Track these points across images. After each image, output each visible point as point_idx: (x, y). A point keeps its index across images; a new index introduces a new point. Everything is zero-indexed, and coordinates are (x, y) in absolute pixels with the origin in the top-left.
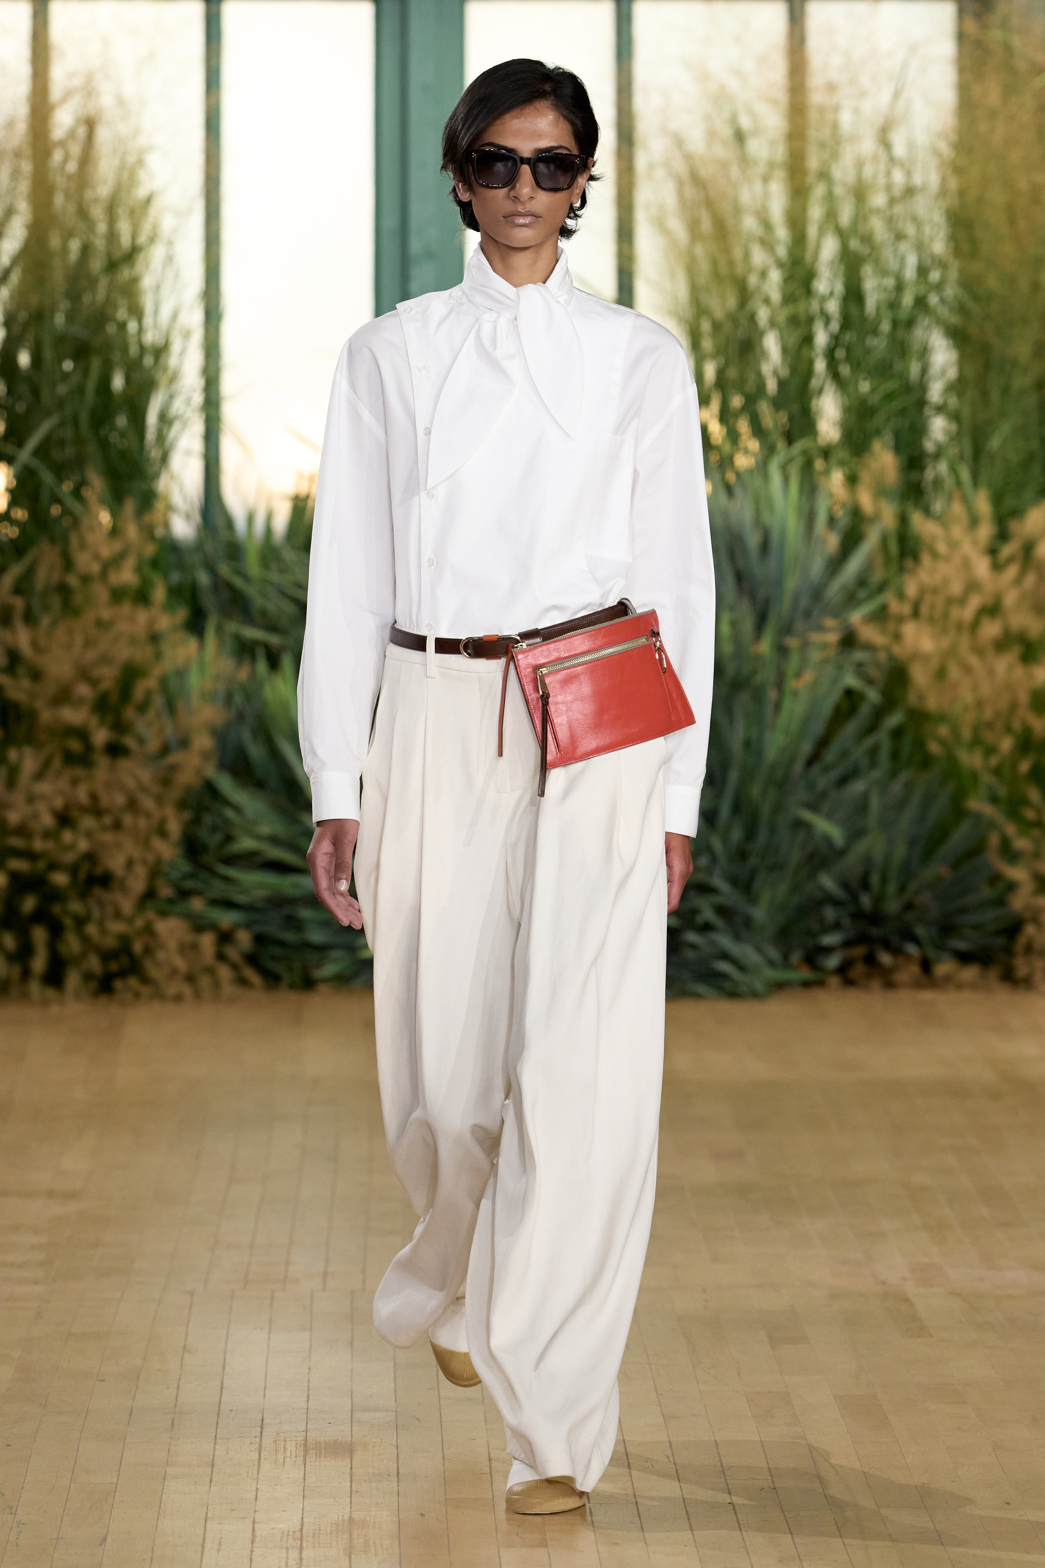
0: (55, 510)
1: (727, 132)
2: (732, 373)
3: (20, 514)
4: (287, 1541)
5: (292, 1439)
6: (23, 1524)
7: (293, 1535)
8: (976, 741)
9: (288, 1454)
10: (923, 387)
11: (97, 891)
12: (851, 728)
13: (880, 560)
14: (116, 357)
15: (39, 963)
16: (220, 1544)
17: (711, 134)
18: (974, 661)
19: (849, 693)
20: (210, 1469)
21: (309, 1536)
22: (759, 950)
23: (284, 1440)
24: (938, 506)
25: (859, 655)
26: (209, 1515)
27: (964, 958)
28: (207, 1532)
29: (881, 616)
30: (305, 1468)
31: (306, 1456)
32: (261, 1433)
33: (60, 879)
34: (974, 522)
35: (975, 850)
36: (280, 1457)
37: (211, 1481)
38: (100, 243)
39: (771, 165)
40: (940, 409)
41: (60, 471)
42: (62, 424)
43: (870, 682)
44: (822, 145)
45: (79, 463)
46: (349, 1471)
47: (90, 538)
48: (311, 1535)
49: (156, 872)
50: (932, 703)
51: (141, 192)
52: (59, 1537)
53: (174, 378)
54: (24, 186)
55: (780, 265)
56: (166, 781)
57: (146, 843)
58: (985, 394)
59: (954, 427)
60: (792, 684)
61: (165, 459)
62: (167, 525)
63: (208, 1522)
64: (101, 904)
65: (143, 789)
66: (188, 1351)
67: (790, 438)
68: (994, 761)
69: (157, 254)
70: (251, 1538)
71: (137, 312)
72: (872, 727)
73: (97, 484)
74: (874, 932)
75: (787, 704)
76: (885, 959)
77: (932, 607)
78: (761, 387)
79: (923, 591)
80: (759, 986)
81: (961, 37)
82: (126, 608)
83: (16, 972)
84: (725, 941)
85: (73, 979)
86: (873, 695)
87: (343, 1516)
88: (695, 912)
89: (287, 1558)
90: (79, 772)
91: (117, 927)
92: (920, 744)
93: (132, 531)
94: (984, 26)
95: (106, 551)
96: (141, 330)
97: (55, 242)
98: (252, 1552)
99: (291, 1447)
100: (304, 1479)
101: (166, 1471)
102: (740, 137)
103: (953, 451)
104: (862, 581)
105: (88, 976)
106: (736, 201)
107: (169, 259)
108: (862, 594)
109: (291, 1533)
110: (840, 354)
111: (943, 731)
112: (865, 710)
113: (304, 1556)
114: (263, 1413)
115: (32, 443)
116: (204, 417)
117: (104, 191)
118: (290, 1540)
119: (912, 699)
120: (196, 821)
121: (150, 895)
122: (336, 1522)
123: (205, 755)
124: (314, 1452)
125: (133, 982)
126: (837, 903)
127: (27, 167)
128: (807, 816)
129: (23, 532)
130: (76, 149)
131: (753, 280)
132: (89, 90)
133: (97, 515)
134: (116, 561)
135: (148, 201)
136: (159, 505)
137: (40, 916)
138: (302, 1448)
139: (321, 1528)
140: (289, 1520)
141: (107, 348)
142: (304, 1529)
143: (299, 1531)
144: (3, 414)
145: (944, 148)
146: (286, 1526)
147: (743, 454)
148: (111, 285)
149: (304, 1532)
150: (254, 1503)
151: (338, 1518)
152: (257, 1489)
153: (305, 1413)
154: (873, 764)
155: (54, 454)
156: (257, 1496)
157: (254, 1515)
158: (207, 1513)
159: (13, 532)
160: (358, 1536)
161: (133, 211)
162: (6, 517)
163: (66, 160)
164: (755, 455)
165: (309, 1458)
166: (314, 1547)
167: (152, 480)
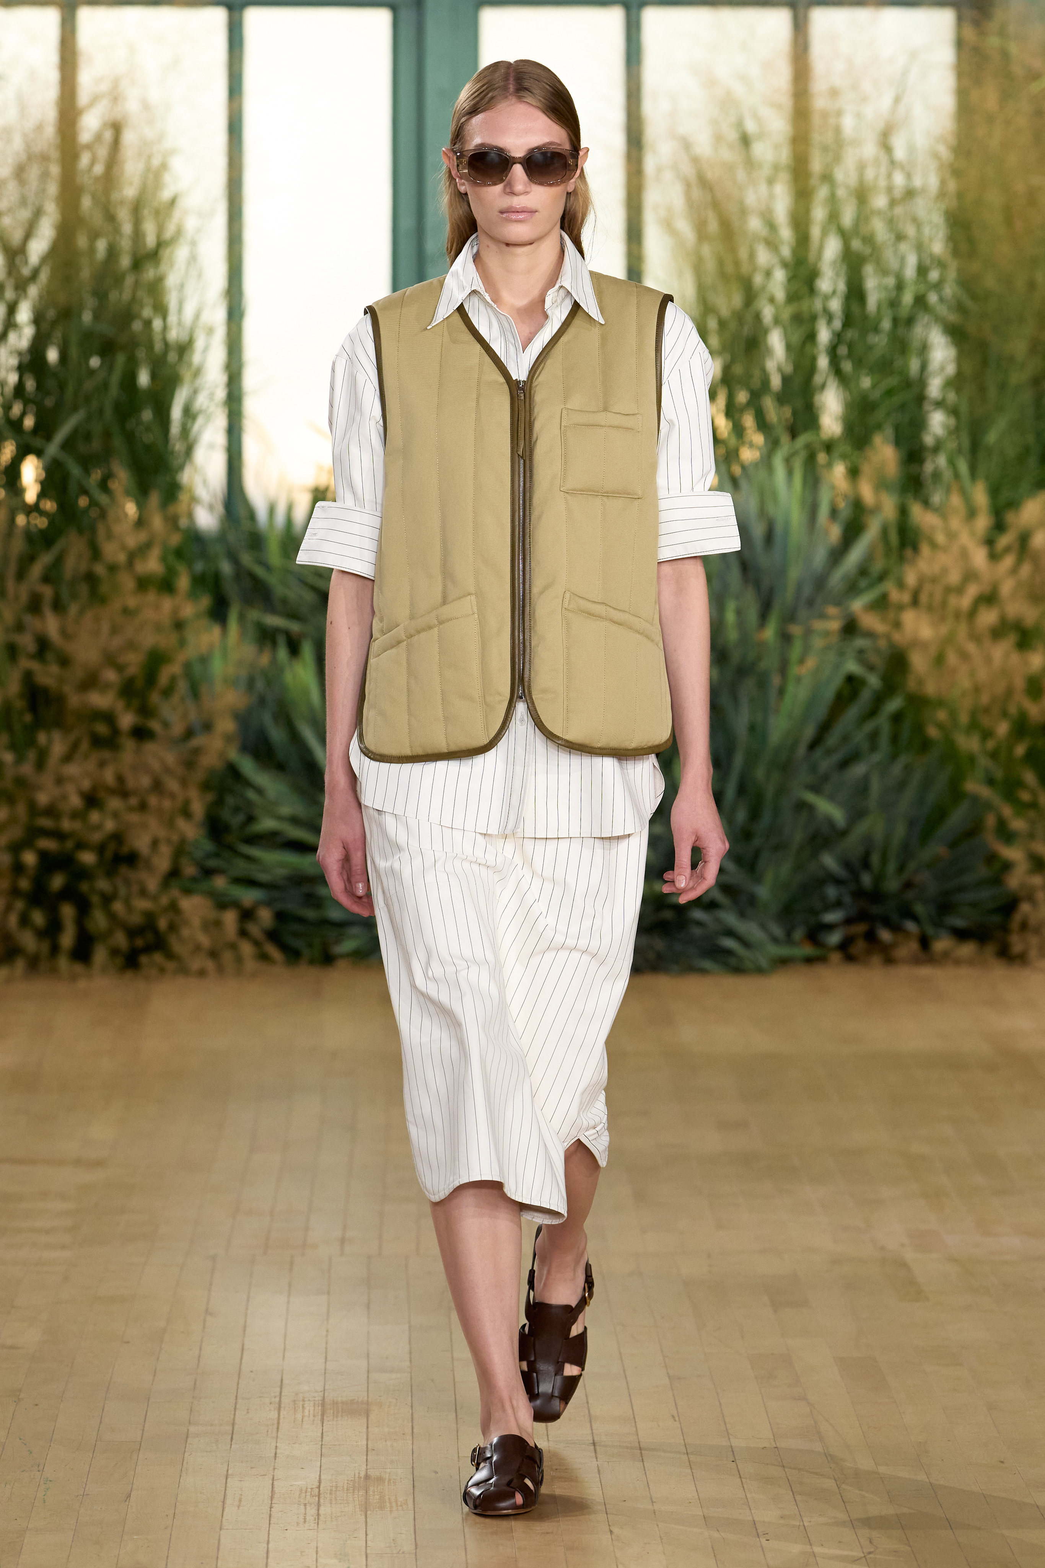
0: (83, 502)
1: (732, 136)
2: (738, 369)
3: (49, 505)
4: (306, 1498)
5: (311, 1399)
6: (51, 1481)
7: (311, 1492)
8: (974, 725)
9: (306, 1413)
10: (922, 382)
11: (124, 870)
12: (853, 712)
13: (880, 551)
14: (141, 354)
15: (67, 939)
16: (240, 1500)
17: (718, 138)
18: (971, 648)
19: (851, 679)
20: (231, 1428)
21: (326, 1493)
22: (763, 926)
23: (303, 1401)
24: (936, 498)
25: (860, 642)
26: (230, 1472)
27: (961, 935)
28: (228, 1489)
29: (881, 604)
30: (323, 1426)
31: (323, 1416)
32: (281, 1393)
33: (88, 858)
34: (971, 513)
35: (973, 831)
36: (299, 1416)
37: (232, 1440)
38: (125, 244)
39: (776, 168)
40: (939, 404)
41: (86, 463)
42: (89, 419)
43: (871, 668)
44: (825, 149)
45: (105, 456)
46: (365, 1430)
47: (117, 529)
48: (328, 1492)
49: (180, 851)
50: (931, 689)
51: (166, 195)
52: (85, 1494)
53: (198, 372)
54: (53, 189)
55: (785, 265)
56: (190, 764)
57: (170, 824)
58: (982, 390)
59: (952, 421)
60: (795, 670)
61: (189, 451)
62: (190, 515)
63: (229, 1480)
64: (127, 882)
65: (167, 770)
66: (211, 1314)
67: (794, 433)
68: (990, 744)
69: (181, 254)
70: (270, 1495)
71: (161, 310)
72: (873, 712)
73: (122, 477)
74: (875, 910)
75: (791, 688)
76: (885, 935)
77: (931, 595)
78: (766, 383)
79: (922, 581)
80: (763, 962)
81: (960, 44)
82: (151, 596)
83: (45, 947)
84: (730, 918)
85: (100, 955)
86: (874, 681)
87: (359, 1473)
89: (305, 1514)
90: (106, 754)
91: (142, 904)
92: (919, 728)
93: (157, 522)
94: (982, 33)
95: (132, 541)
96: (165, 328)
97: (82, 241)
98: (271, 1508)
99: (309, 1406)
100: (322, 1438)
101: (188, 1430)
102: (745, 140)
103: (952, 445)
104: (863, 571)
105: (114, 952)
106: (741, 204)
107: (193, 259)
108: (863, 583)
109: (309, 1490)
110: (843, 350)
111: (942, 715)
112: (866, 696)
113: (322, 1511)
114: (282, 1373)
115: (60, 437)
116: (227, 411)
117: (130, 192)
118: (308, 1497)
119: (911, 684)
120: (219, 802)
121: (174, 873)
122: (353, 1479)
123: (228, 738)
124: (332, 1412)
125: (158, 957)
126: (838, 882)
127: (55, 170)
128: (810, 797)
129: (52, 523)
130: (103, 152)
131: (758, 279)
132: (116, 97)
133: (123, 506)
134: (143, 550)
135: (173, 202)
136: (183, 497)
137: (69, 893)
138: (320, 1408)
139: (338, 1485)
140: (308, 1478)
141: (132, 345)
142: (321, 1487)
143: (317, 1488)
144: (32, 408)
145: (944, 152)
146: (304, 1483)
147: (749, 448)
148: (137, 283)
149: (321, 1489)
150: (274, 1460)
151: (355, 1475)
152: (276, 1447)
153: (323, 1374)
154: (874, 748)
155: (82, 448)
156: (276, 1454)
157: (274, 1473)
158: (228, 1471)
159: (41, 523)
160: (374, 1493)
161: (157, 213)
162: (35, 508)
163: (93, 162)
164: (759, 449)
165: (327, 1417)
166: (331, 1503)
167: (177, 472)
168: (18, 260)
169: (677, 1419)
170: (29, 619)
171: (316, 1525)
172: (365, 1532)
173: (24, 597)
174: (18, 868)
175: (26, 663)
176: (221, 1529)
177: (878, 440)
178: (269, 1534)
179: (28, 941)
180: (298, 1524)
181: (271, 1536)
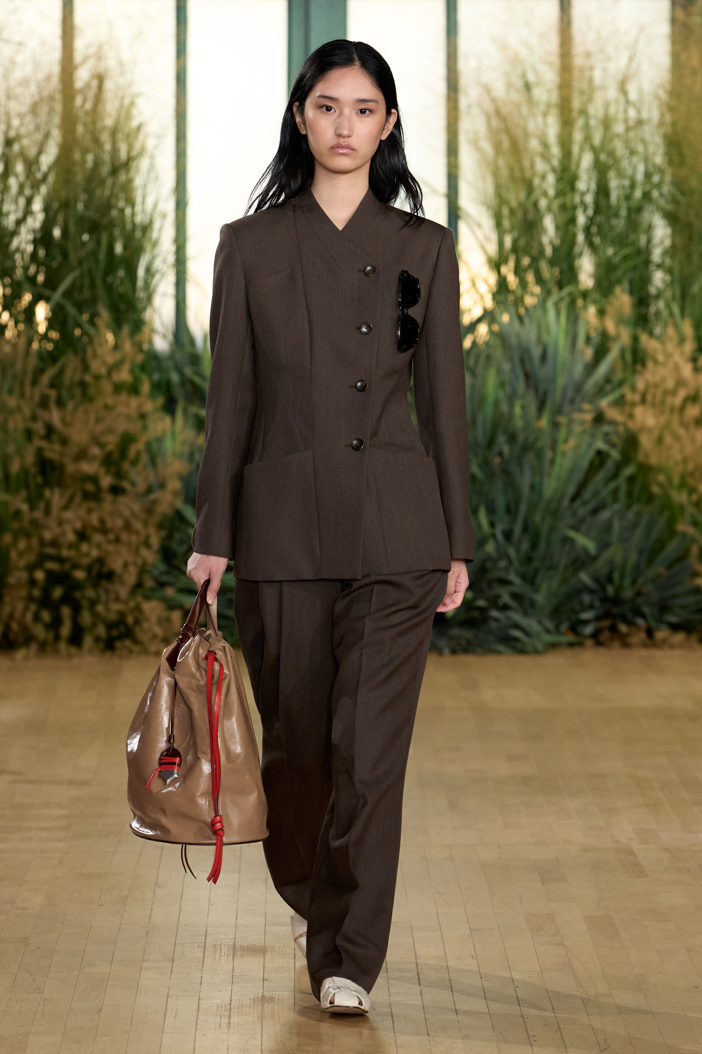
0: (78, 332)
1: (519, 84)
2: (522, 242)
3: (54, 335)
4: (221, 1011)
5: (226, 944)
6: (47, 1000)
7: (225, 1008)
8: (683, 484)
9: (223, 954)
10: (647, 251)
11: (104, 583)
12: (601, 476)
13: (620, 366)
14: (117, 232)
15: (66, 630)
16: (176, 1014)
17: (509, 85)
18: (681, 432)
19: (599, 453)
20: (171, 963)
21: (235, 1008)
22: (540, 622)
23: (221, 945)
24: (658, 330)
25: (606, 428)
26: (170, 994)
27: (675, 628)
28: (168, 1005)
29: (620, 402)
30: (233, 963)
31: (234, 956)
32: (205, 940)
33: (80, 575)
34: (682, 340)
35: (683, 557)
36: (217, 955)
37: (172, 971)
38: (107, 157)
39: (548, 105)
40: (659, 266)
41: (79, 306)
42: (81, 276)
43: (613, 446)
44: (582, 93)
45: (94, 300)
46: (263, 965)
47: (100, 351)
48: (237, 1007)
49: (143, 570)
50: (654, 460)
51: (134, 123)
52: (71, 1009)
53: (155, 244)
54: (57, 120)
55: (554, 170)
56: (149, 511)
57: (137, 552)
58: (689, 256)
59: (668, 278)
60: (561, 447)
61: (149, 298)
62: (151, 342)
63: (169, 999)
64: (107, 592)
65: (134, 515)
66: (159, 886)
67: (561, 286)
68: (694, 497)
69: (144, 164)
70: (197, 1009)
71: (131, 202)
72: (615, 476)
73: (105, 315)
74: (616, 610)
75: (559, 460)
76: (623, 628)
77: (654, 396)
78: (542, 252)
79: (648, 386)
80: (540, 646)
81: (674, 21)
82: (124, 397)
83: (51, 636)
84: (517, 617)
85: (88, 641)
86: (615, 455)
87: (258, 995)
88: (498, 597)
89: (221, 1022)
90: (92, 504)
91: (116, 607)
92: (646, 487)
93: (127, 346)
94: (689, 14)
95: (110, 360)
96: (133, 214)
97: (77, 156)
98: (197, 1018)
99: (225, 949)
100: (233, 971)
101: (142, 965)
102: (528, 87)
103: (669, 294)
104: (608, 380)
105: (97, 639)
106: (525, 129)
107: (152, 167)
108: (608, 388)
109: (223, 1006)
110: (594, 229)
111: (661, 478)
112: (610, 464)
113: (231, 1021)
114: (207, 927)
115: (62, 288)
116: (175, 270)
117: (109, 122)
118: (223, 1011)
119: (641, 457)
120: (170, 537)
121: (139, 585)
122: (253, 999)
123: (176, 494)
124: (240, 952)
125: (128, 643)
126: (591, 591)
127: (58, 107)
128: (572, 534)
129: (56, 347)
130: (91, 94)
131: (536, 181)
132: (99, 56)
133: (105, 335)
134: (117, 366)
135: (139, 128)
136: (146, 329)
137: (67, 599)
138: (232, 950)
139: (243, 1003)
140: (222, 998)
141: (111, 226)
142: (232, 1004)
143: (229, 1004)
144: (43, 269)
145: (662, 94)
146: (220, 1001)
147: (530, 296)
148: (114, 184)
149: (232, 1005)
150: (200, 986)
151: (255, 996)
152: (202, 977)
153: (235, 927)
154: (615, 499)
155: (76, 295)
156: (201, 981)
157: (200, 994)
158: (168, 993)
159: (50, 347)
160: (268, 1008)
161: (128, 136)
162: (45, 337)
163: (84, 102)
164: (537, 296)
165: (237, 956)
166: (238, 1015)
167: (141, 312)
168: (33, 168)
169: (475, 957)
170: (40, 412)
171: (228, 1030)
172: (261, 1035)
173: (37, 397)
174: (32, 582)
175: (38, 442)
176: (163, 1032)
177: (618, 290)
178: (195, 1036)
179: (39, 631)
180: (215, 1029)
181: (197, 1038)
